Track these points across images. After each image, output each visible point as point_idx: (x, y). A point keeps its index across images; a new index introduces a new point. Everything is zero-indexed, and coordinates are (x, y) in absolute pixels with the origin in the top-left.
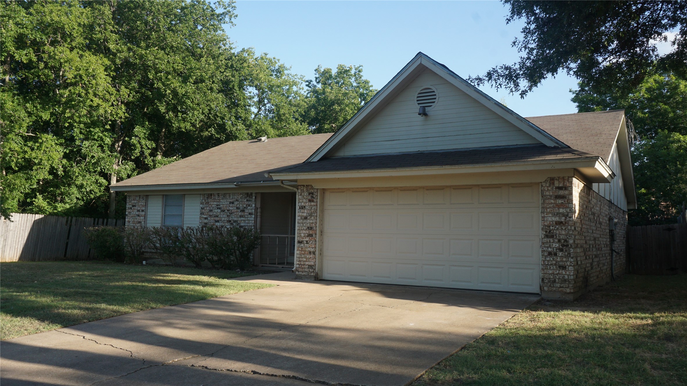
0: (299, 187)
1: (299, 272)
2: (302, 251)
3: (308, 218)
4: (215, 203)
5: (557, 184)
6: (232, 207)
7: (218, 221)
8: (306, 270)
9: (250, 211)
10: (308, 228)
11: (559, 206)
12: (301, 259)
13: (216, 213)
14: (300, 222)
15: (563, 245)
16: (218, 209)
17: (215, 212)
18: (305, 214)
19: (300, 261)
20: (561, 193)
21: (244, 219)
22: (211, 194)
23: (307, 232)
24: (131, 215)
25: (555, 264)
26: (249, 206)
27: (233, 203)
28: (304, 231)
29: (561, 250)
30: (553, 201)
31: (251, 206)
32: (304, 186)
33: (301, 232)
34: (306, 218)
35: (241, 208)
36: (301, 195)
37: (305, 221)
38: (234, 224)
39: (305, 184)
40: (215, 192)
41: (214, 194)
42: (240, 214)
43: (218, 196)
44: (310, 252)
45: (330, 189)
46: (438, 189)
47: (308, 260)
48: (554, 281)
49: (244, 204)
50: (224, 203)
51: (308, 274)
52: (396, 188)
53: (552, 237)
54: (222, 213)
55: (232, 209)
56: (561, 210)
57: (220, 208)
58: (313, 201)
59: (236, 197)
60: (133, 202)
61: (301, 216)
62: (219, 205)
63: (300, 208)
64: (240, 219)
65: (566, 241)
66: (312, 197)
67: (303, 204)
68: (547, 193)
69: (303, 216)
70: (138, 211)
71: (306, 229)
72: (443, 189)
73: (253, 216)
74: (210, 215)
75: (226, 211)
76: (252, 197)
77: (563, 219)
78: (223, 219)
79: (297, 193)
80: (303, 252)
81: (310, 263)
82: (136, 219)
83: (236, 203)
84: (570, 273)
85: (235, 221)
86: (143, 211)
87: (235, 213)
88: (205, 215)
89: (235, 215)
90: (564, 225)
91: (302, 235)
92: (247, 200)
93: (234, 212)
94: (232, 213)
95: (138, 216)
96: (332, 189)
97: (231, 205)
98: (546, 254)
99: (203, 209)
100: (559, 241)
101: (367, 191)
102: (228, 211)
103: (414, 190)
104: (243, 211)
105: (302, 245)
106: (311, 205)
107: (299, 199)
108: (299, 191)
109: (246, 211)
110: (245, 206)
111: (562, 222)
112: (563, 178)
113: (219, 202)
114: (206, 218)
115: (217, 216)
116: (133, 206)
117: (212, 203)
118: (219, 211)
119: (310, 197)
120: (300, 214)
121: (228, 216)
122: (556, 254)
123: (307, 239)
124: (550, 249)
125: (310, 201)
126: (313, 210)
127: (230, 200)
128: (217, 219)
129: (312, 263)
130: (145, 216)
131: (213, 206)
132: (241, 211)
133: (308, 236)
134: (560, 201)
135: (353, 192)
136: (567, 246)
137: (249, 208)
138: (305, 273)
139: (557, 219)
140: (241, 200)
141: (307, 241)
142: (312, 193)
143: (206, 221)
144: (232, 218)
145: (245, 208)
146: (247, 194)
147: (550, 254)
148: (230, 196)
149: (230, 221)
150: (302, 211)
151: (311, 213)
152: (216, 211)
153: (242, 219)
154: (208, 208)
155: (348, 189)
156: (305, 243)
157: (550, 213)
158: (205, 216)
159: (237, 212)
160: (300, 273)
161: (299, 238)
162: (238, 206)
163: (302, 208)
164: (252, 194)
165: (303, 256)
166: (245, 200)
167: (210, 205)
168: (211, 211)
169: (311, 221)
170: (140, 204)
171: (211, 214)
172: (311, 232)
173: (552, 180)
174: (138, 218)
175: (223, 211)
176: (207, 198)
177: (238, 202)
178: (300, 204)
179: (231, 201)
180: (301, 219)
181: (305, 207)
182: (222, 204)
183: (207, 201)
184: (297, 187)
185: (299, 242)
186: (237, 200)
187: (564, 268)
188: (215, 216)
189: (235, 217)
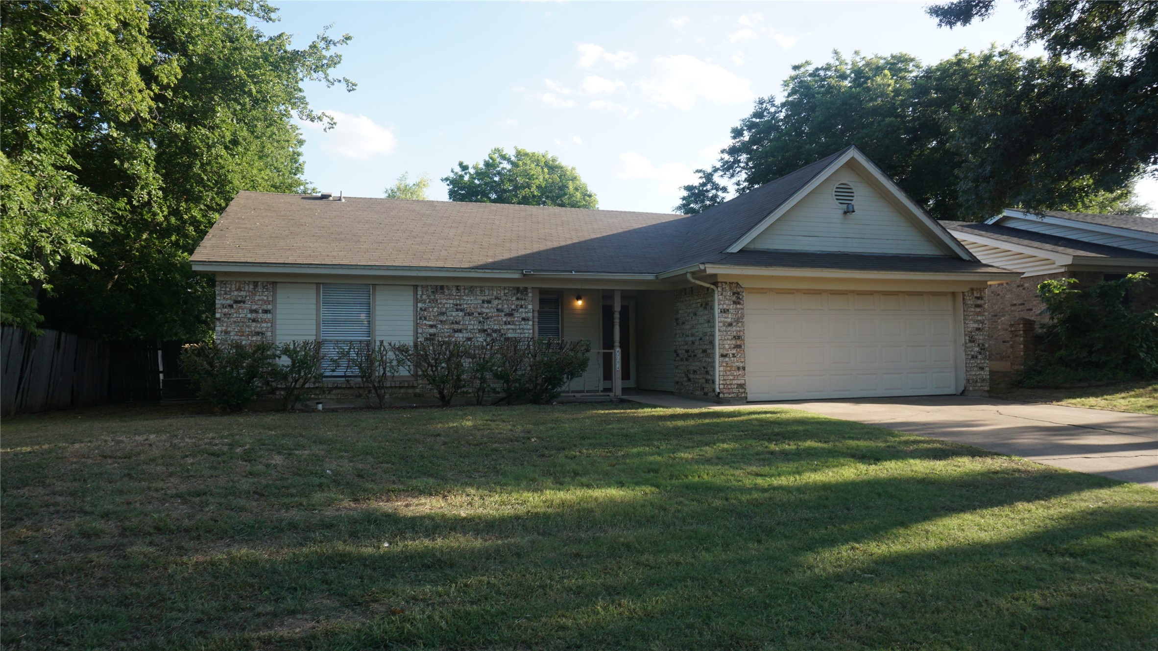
0: (720, 285)
1: (724, 394)
2: (727, 367)
3: (734, 324)
4: (451, 301)
5: (976, 294)
6: (487, 308)
7: (460, 331)
8: (734, 390)
9: (524, 315)
10: (734, 337)
11: (978, 314)
12: (726, 378)
13: (454, 317)
14: (722, 329)
15: (981, 349)
16: (457, 310)
17: (452, 316)
18: (729, 320)
19: (724, 380)
20: (979, 302)
21: (513, 327)
22: (442, 287)
23: (734, 342)
24: (232, 320)
25: (977, 366)
26: (521, 307)
27: (489, 302)
28: (729, 342)
29: (980, 353)
30: (973, 310)
31: (526, 308)
32: (726, 283)
33: (725, 342)
34: (730, 325)
35: (507, 311)
36: (722, 295)
37: (729, 328)
38: (494, 335)
39: (728, 281)
40: (450, 284)
41: (447, 286)
42: (504, 319)
43: (457, 289)
44: (739, 368)
45: (748, 288)
46: (867, 294)
47: (736, 377)
48: (977, 381)
49: (512, 305)
50: (471, 302)
51: (738, 396)
52: (825, 291)
53: (973, 342)
54: (467, 318)
55: (488, 311)
56: (979, 318)
57: (461, 310)
58: (739, 303)
59: (495, 293)
60: (236, 293)
61: (724, 323)
62: (460, 305)
63: (721, 312)
64: (505, 327)
65: (983, 345)
66: (738, 298)
67: (725, 306)
68: (969, 302)
69: (726, 322)
70: (252, 311)
71: (732, 339)
72: (872, 294)
73: (530, 323)
74: (441, 321)
75: (476, 314)
76: (527, 294)
77: (980, 326)
78: (470, 327)
79: (716, 292)
80: (729, 368)
81: (739, 382)
82: (249, 327)
83: (496, 302)
84: (986, 374)
85: (495, 331)
86: (266, 312)
87: (495, 318)
88: (429, 321)
89: (495, 320)
90: (982, 331)
91: (727, 346)
92: (518, 299)
93: (492, 317)
94: (488, 318)
95: (254, 321)
96: (751, 289)
97: (486, 305)
98: (970, 357)
99: (425, 310)
100: (979, 345)
101: (793, 293)
102: (479, 314)
103: (843, 294)
104: (510, 315)
105: (727, 359)
106: (736, 308)
107: (719, 300)
108: (719, 289)
109: (516, 315)
110: (513, 307)
111: (980, 329)
112: (980, 289)
113: (459, 300)
114: (431, 326)
115: (457, 323)
116: (236, 302)
117: (444, 301)
118: (461, 314)
119: (734, 298)
120: (723, 319)
121: (480, 322)
122: (976, 357)
123: (734, 351)
124: (973, 353)
125: (735, 303)
126: (740, 315)
127: (482, 298)
128: (456, 327)
129: (743, 382)
130: (273, 322)
131: (448, 306)
132: (505, 315)
133: (734, 348)
134: (978, 310)
135: (777, 293)
136: (984, 349)
137: (521, 310)
138: (732, 395)
139: (976, 326)
140: (504, 298)
141: (733, 354)
142: (738, 293)
143: (433, 330)
144: (489, 325)
145: (513, 310)
146: (518, 289)
147: (973, 357)
148: (481, 291)
149: (485, 331)
150: (724, 315)
151: (738, 318)
152: (454, 314)
153: (509, 326)
154: (436, 309)
155: (771, 290)
156: (731, 356)
157: (971, 320)
158: (431, 323)
159: (498, 316)
160: (726, 395)
161: (721, 350)
162: (500, 307)
163: (725, 312)
164: (526, 289)
165: (728, 373)
166: (514, 298)
167: (441, 303)
168: (443, 314)
169: (738, 329)
170: (257, 298)
171: (444, 318)
172: (739, 343)
173: (972, 290)
174: (254, 324)
175: (471, 314)
176: (433, 292)
177: (500, 301)
178: (721, 307)
179: (485, 298)
180: (724, 325)
181: (728, 310)
182: (466, 304)
183: (432, 297)
184: (715, 284)
185: (722, 356)
186: (497, 298)
187: (982, 369)
188: (453, 323)
189: (494, 325)
